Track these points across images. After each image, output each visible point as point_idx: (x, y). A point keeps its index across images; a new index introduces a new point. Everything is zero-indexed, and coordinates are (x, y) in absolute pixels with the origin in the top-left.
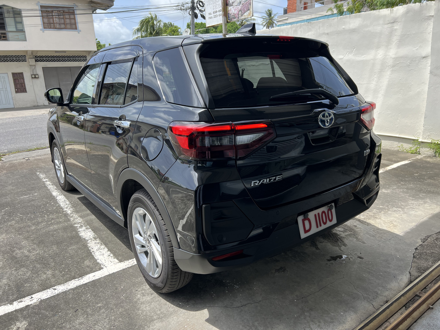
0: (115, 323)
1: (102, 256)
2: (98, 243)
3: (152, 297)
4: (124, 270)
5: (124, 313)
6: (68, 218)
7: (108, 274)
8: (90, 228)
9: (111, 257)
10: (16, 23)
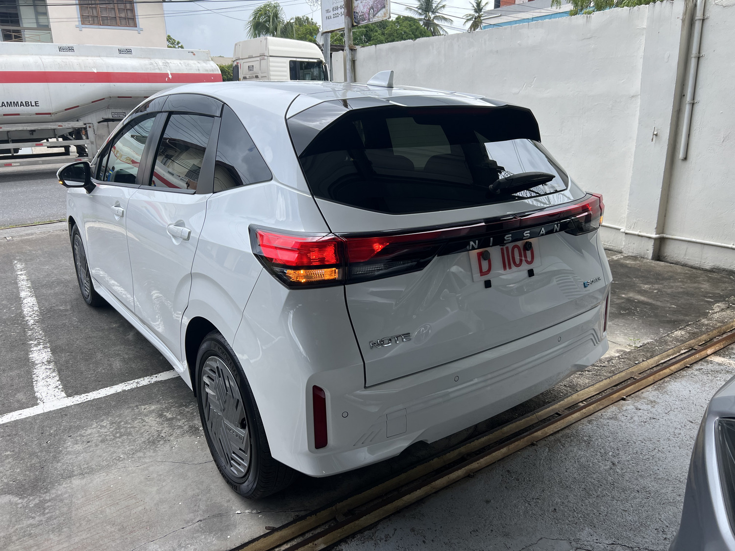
0: (17, 478)
1: (45, 389)
2: (50, 369)
3: (87, 446)
4: (67, 407)
5: (37, 465)
6: (25, 331)
7: (42, 412)
8: (49, 347)
9: (59, 389)
10: (37, 14)
